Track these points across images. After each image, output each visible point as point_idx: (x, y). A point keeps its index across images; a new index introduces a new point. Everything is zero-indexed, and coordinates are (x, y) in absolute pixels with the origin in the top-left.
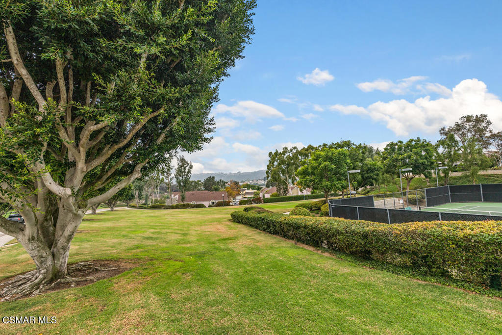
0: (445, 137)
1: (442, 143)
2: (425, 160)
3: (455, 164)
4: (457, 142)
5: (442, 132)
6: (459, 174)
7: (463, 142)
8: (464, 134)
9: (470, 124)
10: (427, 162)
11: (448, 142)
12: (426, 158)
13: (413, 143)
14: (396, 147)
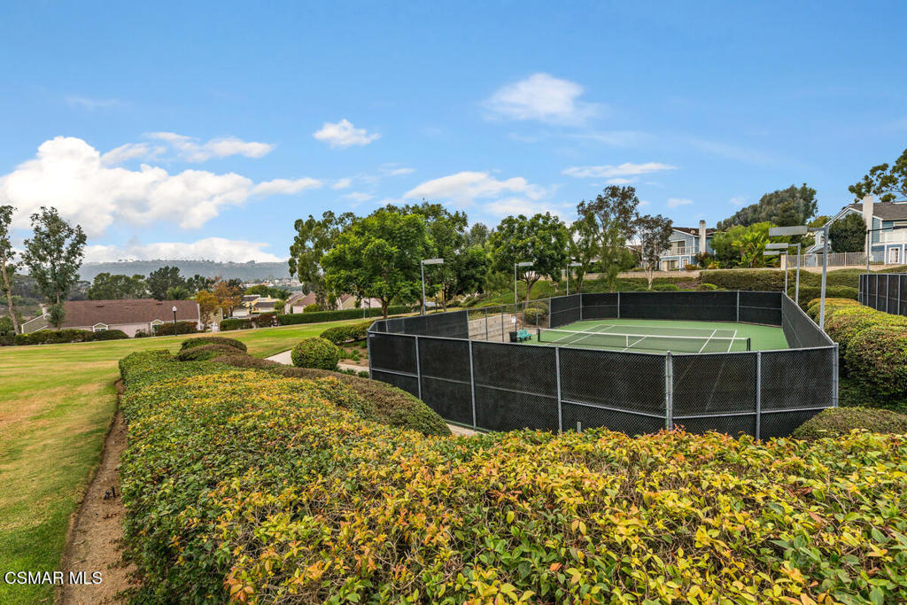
0: (583, 217)
1: (578, 226)
2: (554, 252)
3: (591, 261)
4: (596, 226)
5: (580, 209)
6: (595, 277)
7: (604, 228)
8: (606, 215)
9: (615, 199)
10: (556, 254)
11: (586, 225)
12: (555, 248)
13: (541, 222)
14: (516, 225)
